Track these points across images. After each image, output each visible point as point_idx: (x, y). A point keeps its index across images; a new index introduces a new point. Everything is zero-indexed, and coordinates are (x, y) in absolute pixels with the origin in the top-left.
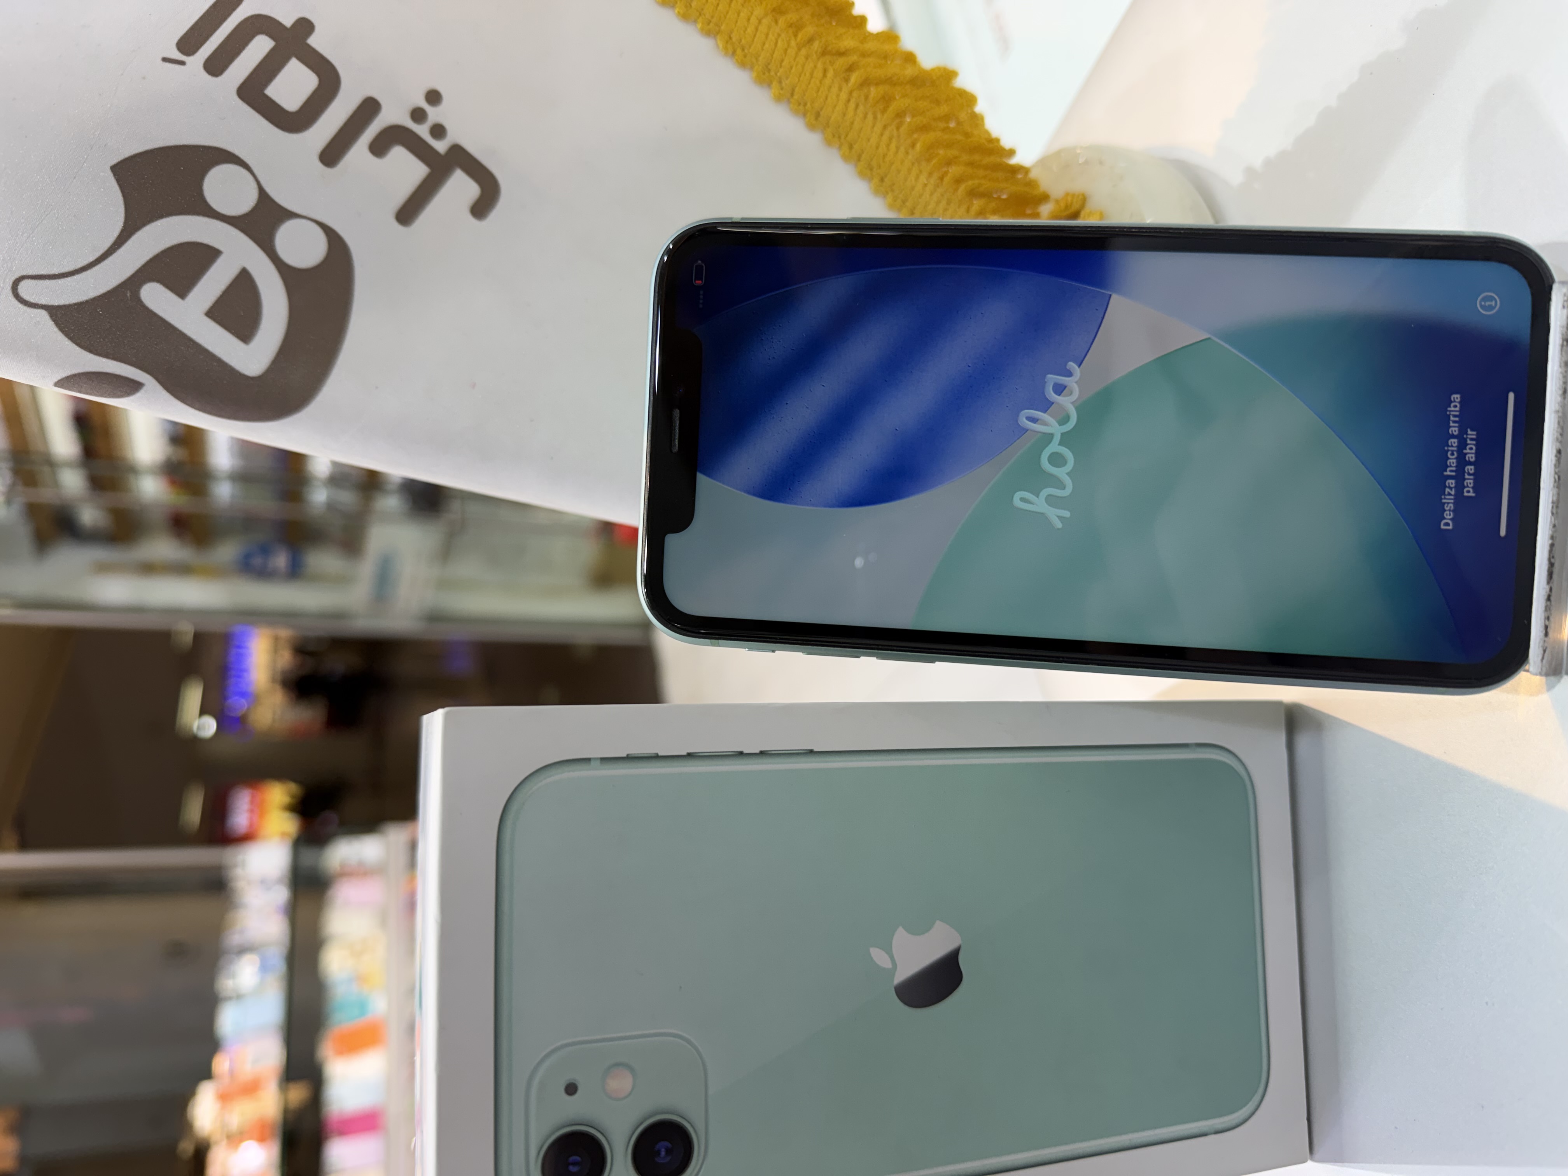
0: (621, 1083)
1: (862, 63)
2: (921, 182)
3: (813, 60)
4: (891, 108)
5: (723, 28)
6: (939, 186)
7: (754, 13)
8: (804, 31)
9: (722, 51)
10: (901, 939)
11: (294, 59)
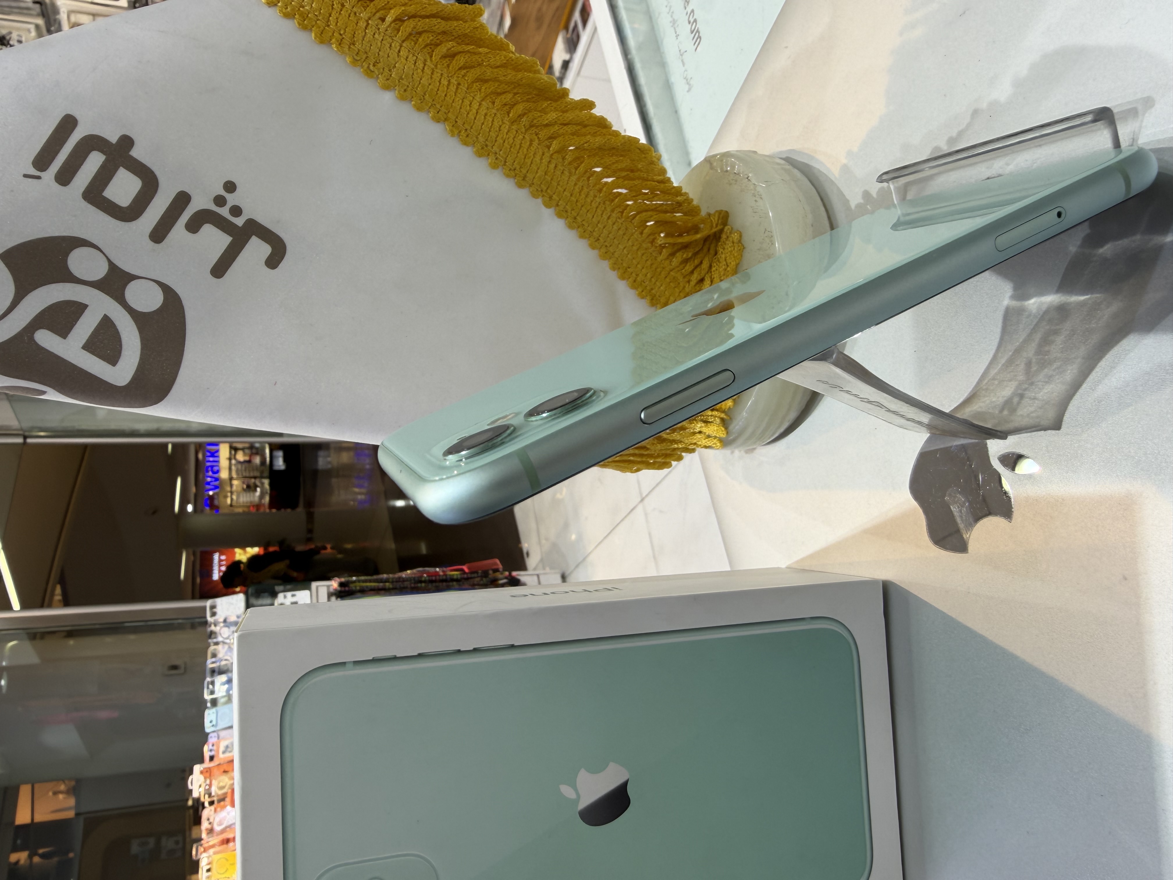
1: (561, 131)
2: (605, 217)
3: (522, 133)
4: (583, 165)
5: (450, 115)
6: (619, 218)
7: (475, 98)
8: (515, 108)
9: (449, 134)
10: (583, 777)
11: (121, 168)
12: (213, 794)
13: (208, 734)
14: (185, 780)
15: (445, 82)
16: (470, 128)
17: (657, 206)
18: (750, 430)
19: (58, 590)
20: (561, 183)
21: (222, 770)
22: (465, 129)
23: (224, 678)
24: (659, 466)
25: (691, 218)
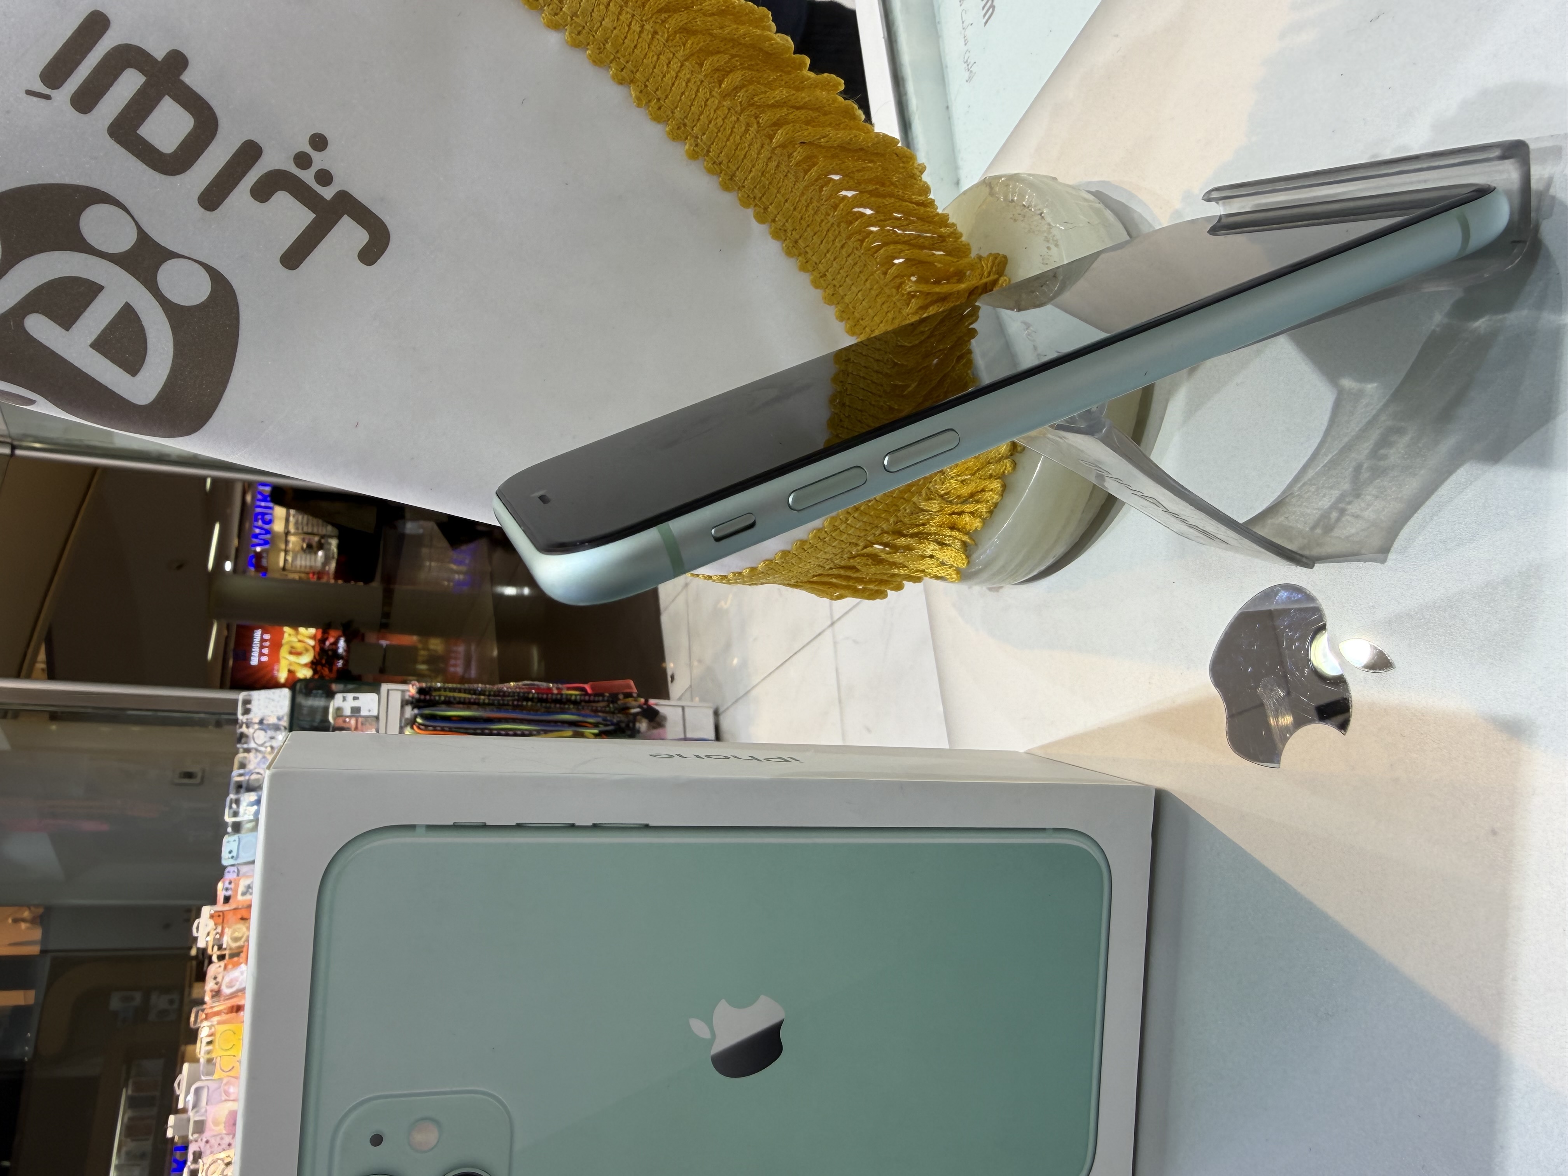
0: (427, 1137)
1: (791, 117)
2: (838, 244)
3: (736, 112)
4: (815, 168)
5: (638, 75)
6: (857, 249)
7: (676, 55)
8: (731, 76)
9: (635, 102)
10: (723, 1011)
11: (167, 97)
12: (224, 946)
13: (225, 868)
14: (189, 922)
15: (636, 27)
16: (664, 97)
17: (912, 237)
18: (1000, 562)
19: (42, 656)
20: (782, 191)
21: (240, 917)
22: (657, 97)
23: (252, 797)
24: (869, 595)
25: (955, 260)
